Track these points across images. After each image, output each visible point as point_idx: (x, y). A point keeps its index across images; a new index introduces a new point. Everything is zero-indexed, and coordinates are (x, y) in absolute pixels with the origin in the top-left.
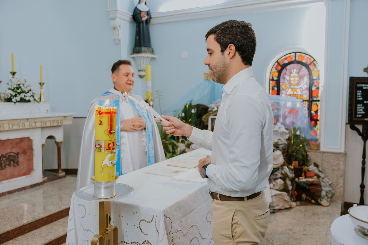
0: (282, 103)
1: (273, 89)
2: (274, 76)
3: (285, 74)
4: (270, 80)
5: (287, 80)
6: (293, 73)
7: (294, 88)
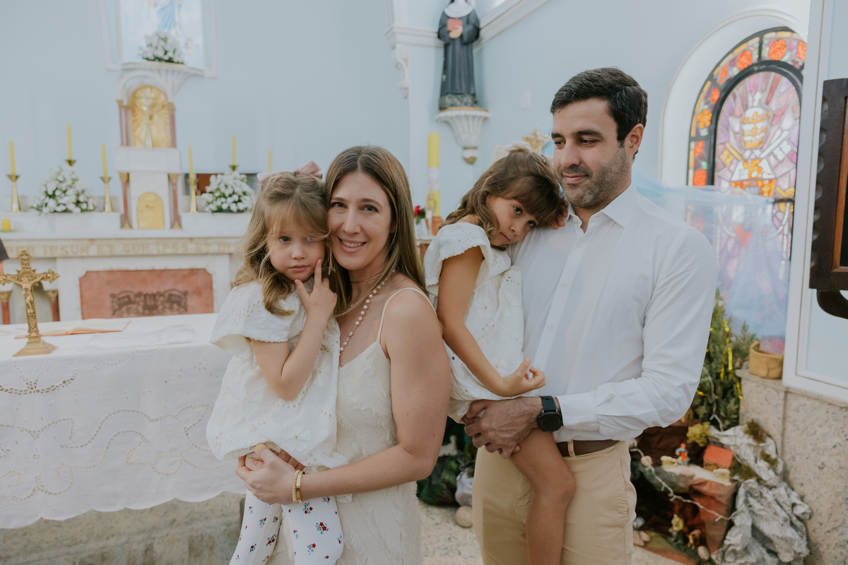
0: (720, 211)
1: (697, 167)
2: (701, 126)
3: (732, 113)
4: (691, 139)
5: (736, 133)
6: (753, 107)
7: (753, 157)
